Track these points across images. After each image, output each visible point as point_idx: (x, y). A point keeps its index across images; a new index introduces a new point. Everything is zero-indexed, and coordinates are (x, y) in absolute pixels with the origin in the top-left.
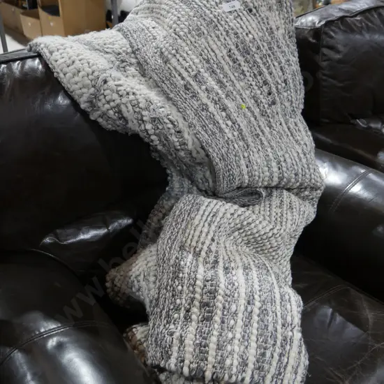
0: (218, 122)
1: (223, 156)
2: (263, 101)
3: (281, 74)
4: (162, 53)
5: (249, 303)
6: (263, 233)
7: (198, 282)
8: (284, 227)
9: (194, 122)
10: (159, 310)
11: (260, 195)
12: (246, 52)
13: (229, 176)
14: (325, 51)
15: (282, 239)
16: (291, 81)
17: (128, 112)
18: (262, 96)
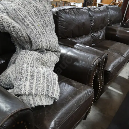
0: (32, 29)
1: (34, 38)
2: (44, 25)
3: (49, 19)
4: (14, 10)
5: (44, 74)
6: (46, 60)
7: (29, 70)
8: (51, 59)
9: (25, 28)
10: (17, 79)
11: (44, 51)
12: (39, 11)
13: (36, 44)
14: (59, 18)
15: (51, 62)
16: (51, 21)
17: (5, 24)
18: (44, 24)
